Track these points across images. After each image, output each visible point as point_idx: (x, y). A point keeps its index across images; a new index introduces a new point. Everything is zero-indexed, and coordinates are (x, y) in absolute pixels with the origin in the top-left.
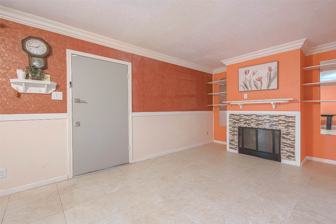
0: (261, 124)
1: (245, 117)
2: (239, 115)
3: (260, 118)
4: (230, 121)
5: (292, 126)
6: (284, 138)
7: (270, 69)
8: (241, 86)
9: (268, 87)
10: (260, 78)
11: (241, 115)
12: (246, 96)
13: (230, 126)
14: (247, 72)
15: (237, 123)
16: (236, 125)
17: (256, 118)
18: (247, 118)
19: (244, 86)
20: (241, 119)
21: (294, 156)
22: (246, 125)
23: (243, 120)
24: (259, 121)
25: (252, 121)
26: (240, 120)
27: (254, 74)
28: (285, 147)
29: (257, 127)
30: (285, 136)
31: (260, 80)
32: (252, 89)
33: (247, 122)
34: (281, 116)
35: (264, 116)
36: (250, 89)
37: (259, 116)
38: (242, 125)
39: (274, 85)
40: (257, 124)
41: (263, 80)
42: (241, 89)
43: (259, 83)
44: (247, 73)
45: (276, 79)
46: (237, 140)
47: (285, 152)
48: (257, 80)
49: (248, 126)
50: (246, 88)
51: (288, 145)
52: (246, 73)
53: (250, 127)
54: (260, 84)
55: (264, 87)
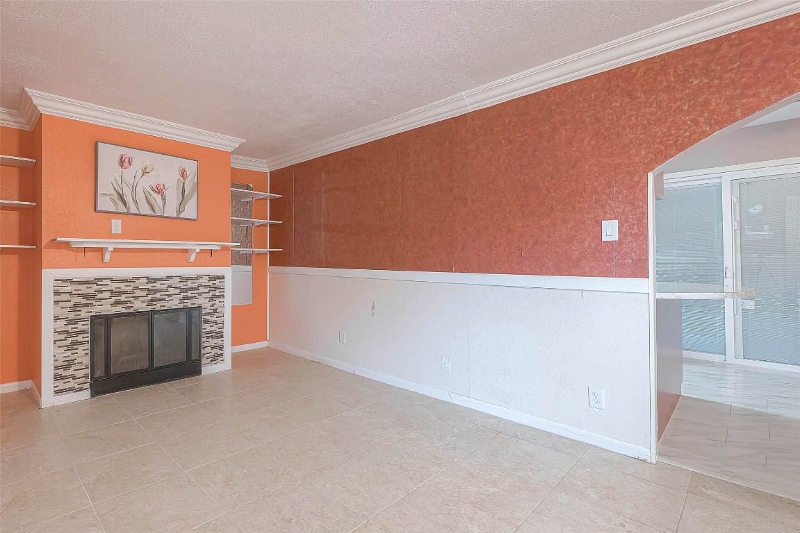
0: (161, 300)
1: (113, 286)
2: (96, 281)
3: (158, 285)
4: (56, 302)
5: (219, 297)
6: (207, 322)
7: (183, 174)
8: (105, 195)
9: (179, 212)
10: (162, 187)
11: (101, 279)
12: (116, 225)
13: (57, 319)
14: (127, 160)
15: (86, 305)
16: (84, 313)
17: (149, 286)
18: (123, 287)
19: (116, 197)
20: (101, 291)
21: (222, 352)
22: (120, 309)
23: (107, 294)
24: (156, 292)
25: (138, 293)
26: (99, 296)
27: (145, 172)
28: (208, 340)
29: (149, 308)
30: (208, 317)
31: (159, 190)
32: (138, 209)
33: (123, 298)
34: (201, 277)
35: (169, 278)
36: (133, 210)
37: (155, 280)
38: (106, 308)
39: (190, 211)
40: (151, 300)
41: (167, 194)
42: (105, 204)
43: (158, 197)
44: (126, 164)
45: (194, 199)
46: (86, 360)
47: (209, 349)
48: (153, 190)
49: (124, 311)
50: (120, 204)
51: (214, 334)
52: (122, 163)
53: (132, 310)
54: (160, 203)
55: (171, 211)
